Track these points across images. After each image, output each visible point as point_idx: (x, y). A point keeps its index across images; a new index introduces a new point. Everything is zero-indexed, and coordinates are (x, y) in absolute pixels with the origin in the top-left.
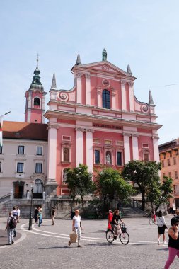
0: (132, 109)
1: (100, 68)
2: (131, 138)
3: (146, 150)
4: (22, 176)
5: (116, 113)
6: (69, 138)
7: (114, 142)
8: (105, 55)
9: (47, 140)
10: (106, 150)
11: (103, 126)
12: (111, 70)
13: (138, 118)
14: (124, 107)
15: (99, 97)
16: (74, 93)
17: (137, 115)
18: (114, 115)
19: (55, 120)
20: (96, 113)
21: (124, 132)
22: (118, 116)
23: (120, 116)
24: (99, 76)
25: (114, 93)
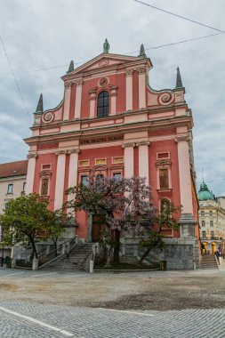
0: (142, 105)
1: (97, 66)
2: (136, 148)
3: (163, 163)
5: (114, 118)
6: (49, 166)
7: (109, 160)
9: (26, 174)
10: (97, 173)
11: (94, 141)
12: (111, 63)
13: (152, 116)
14: (129, 107)
15: (93, 104)
16: (61, 109)
17: (149, 112)
18: (112, 122)
19: (35, 148)
20: (87, 126)
21: (125, 142)
22: (117, 121)
23: (121, 121)
24: (94, 77)
25: (114, 91)
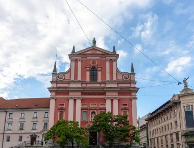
0: (115, 79)
1: (89, 52)
2: (112, 100)
3: (125, 109)
4: (36, 131)
5: (100, 83)
6: (63, 105)
7: (98, 105)
8: (94, 42)
9: (49, 108)
10: (91, 111)
11: (90, 94)
12: (98, 52)
13: (120, 85)
14: (108, 78)
15: (88, 73)
16: (69, 73)
17: (118, 83)
18: (99, 85)
19: (54, 94)
20: (85, 85)
21: (107, 96)
22: (102, 85)
23: (104, 85)
24: (88, 58)
25: (99, 69)
